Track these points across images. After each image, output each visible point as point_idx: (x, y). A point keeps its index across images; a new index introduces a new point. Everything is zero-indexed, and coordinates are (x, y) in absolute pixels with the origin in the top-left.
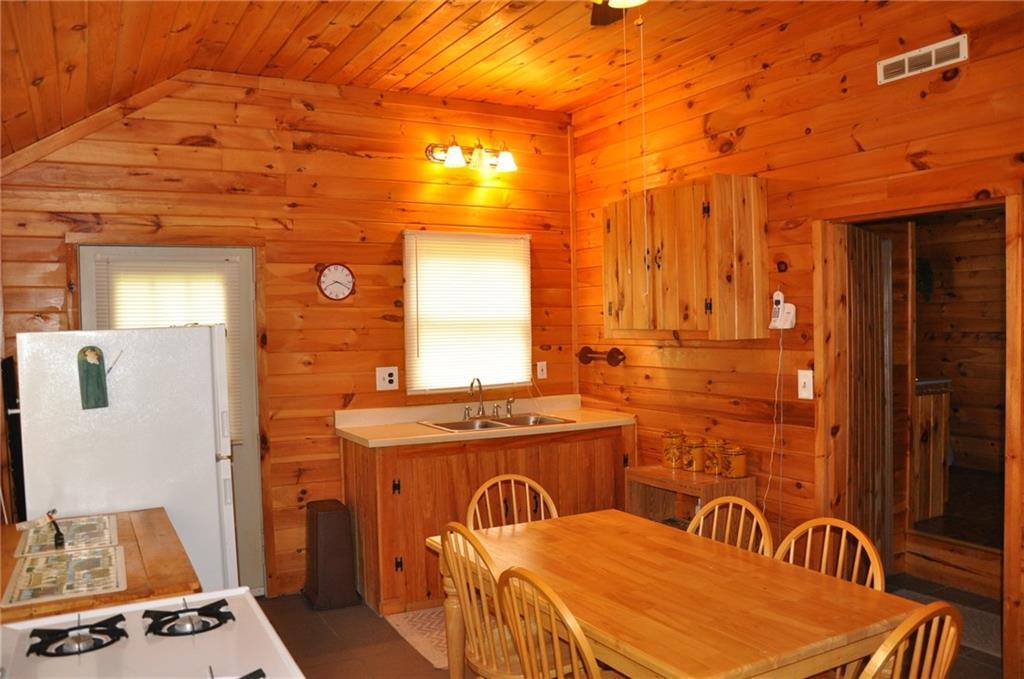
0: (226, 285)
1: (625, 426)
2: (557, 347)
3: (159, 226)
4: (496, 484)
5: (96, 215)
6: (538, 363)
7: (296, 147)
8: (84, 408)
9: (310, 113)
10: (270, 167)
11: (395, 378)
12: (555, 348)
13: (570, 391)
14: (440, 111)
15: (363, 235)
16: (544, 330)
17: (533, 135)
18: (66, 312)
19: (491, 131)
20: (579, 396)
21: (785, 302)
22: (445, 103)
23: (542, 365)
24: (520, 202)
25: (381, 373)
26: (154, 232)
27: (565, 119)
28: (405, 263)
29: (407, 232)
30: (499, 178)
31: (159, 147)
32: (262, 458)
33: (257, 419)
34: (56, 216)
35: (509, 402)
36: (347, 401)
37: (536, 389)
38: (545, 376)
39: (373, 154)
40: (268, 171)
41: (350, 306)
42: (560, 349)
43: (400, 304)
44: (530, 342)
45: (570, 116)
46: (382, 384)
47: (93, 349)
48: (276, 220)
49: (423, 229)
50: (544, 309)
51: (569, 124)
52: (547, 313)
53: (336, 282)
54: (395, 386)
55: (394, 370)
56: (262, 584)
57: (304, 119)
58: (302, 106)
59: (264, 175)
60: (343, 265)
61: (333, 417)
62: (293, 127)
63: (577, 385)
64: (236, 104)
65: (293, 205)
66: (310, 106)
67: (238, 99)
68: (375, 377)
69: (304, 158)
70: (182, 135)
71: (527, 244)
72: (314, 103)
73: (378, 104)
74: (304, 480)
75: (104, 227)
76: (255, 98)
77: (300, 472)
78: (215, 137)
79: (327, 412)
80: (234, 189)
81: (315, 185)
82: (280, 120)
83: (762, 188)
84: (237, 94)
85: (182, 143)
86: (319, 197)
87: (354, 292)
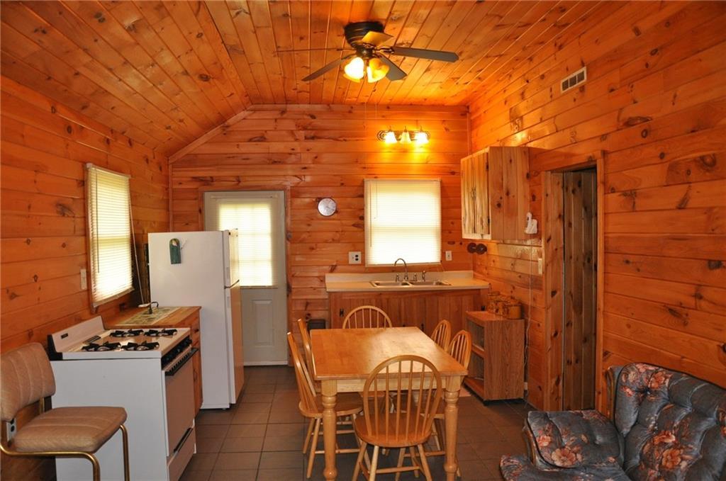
0: (271, 209)
1: (483, 289)
2: (459, 243)
3: (239, 182)
4: (361, 310)
5: (212, 177)
6: (447, 252)
7: (306, 138)
8: (172, 263)
9: (313, 120)
10: (293, 149)
11: (359, 258)
12: (457, 243)
13: (467, 269)
14: (386, 112)
15: (342, 182)
16: (450, 233)
17: (444, 121)
18: (198, 222)
20: (472, 271)
21: (532, 218)
22: (388, 108)
23: (448, 253)
24: (437, 160)
25: (352, 255)
26: (238, 184)
27: (465, 109)
28: (365, 196)
29: (365, 180)
30: (422, 147)
31: (240, 143)
32: (288, 296)
33: (285, 276)
34: (195, 179)
35: (423, 273)
36: (333, 270)
37: (444, 266)
38: (451, 259)
39: (347, 139)
40: (292, 151)
41: (334, 219)
42: (461, 244)
43: (362, 218)
44: (440, 239)
45: (468, 107)
46: (352, 261)
47: (175, 240)
48: (296, 176)
49: (376, 177)
50: (451, 221)
51: (468, 112)
52: (452, 223)
53: (326, 207)
55: (359, 253)
56: (286, 358)
57: (310, 124)
58: (309, 117)
59: (290, 154)
60: (330, 198)
61: (324, 277)
62: (305, 129)
63: (472, 265)
64: (276, 120)
65: (305, 168)
66: (313, 117)
67: (277, 117)
68: (348, 257)
69: (310, 144)
70: (249, 136)
71: (439, 184)
72: (316, 115)
73: (350, 112)
74: (309, 308)
75: (215, 183)
76: (285, 116)
77: (307, 304)
78: (266, 137)
79: (322, 274)
80: (275, 162)
81: (316, 157)
82: (297, 126)
83: (525, 153)
84: (276, 115)
85: (250, 140)
86: (319, 163)
87: (336, 212)
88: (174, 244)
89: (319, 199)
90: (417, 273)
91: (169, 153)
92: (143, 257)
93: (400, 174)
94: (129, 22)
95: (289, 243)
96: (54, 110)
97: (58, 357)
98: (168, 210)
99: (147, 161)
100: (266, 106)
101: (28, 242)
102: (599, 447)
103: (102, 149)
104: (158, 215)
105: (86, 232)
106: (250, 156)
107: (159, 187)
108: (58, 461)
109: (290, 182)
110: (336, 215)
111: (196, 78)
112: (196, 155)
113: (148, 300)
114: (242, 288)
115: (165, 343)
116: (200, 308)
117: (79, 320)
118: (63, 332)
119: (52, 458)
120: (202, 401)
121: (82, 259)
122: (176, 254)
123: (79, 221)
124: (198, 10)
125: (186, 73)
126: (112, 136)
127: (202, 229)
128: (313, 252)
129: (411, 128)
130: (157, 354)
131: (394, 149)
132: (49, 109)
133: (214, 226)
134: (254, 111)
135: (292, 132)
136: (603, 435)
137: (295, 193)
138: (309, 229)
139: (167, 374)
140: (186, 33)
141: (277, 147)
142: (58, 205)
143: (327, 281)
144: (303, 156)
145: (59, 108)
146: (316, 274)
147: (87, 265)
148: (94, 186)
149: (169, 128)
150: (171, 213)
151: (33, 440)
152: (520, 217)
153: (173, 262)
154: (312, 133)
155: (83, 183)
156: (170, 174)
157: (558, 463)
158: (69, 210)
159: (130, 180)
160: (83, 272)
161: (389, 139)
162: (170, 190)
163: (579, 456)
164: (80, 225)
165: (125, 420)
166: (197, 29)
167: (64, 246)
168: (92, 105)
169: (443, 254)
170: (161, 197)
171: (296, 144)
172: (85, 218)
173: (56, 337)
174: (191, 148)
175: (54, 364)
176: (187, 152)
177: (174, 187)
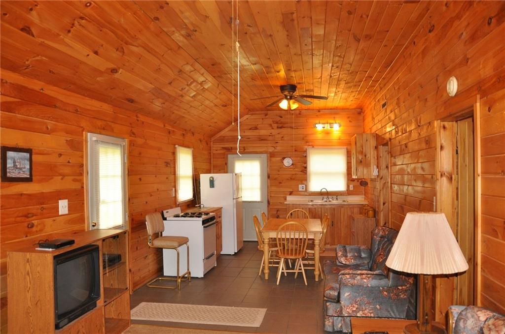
0: (260, 163)
5: (232, 148)
7: (278, 128)
9: (281, 119)
10: (271, 133)
11: (304, 188)
12: (356, 181)
13: (361, 194)
14: (318, 114)
15: (296, 149)
17: (349, 117)
18: (225, 169)
19: (334, 117)
20: (364, 196)
22: (319, 111)
23: (351, 186)
24: (344, 138)
25: (300, 186)
26: (244, 151)
27: (360, 110)
28: (308, 156)
29: (307, 148)
30: (337, 131)
31: (245, 131)
32: (268, 206)
33: (267, 196)
34: (224, 148)
35: (337, 196)
36: (291, 193)
37: (349, 193)
38: (352, 189)
39: (298, 128)
42: (358, 181)
43: (306, 168)
44: (347, 179)
45: (362, 109)
46: (301, 189)
47: (212, 177)
48: (273, 147)
49: (313, 147)
51: (362, 111)
53: (288, 162)
54: (304, 190)
55: (304, 186)
57: (279, 121)
58: (279, 117)
59: (270, 136)
60: (290, 157)
61: (286, 197)
62: (277, 123)
63: (364, 193)
64: (263, 119)
65: (277, 143)
66: (281, 117)
67: (263, 117)
68: (298, 187)
69: (280, 130)
70: (250, 127)
71: (346, 150)
72: (283, 116)
73: (300, 114)
74: (278, 213)
75: (233, 150)
76: (267, 117)
77: (278, 211)
78: (258, 127)
79: (285, 196)
80: (262, 140)
81: (282, 137)
82: (273, 122)
83: (374, 136)
84: (263, 116)
85: (250, 129)
86: (284, 140)
87: (293, 164)
88: (211, 179)
89: (284, 158)
90: (333, 197)
91: (211, 136)
92: (198, 185)
93: (327, 145)
94: (192, 95)
95: (269, 180)
96: (164, 126)
97: (165, 219)
98: (211, 163)
99: (201, 141)
100: (257, 112)
101: (156, 176)
102: (363, 258)
103: (181, 138)
104: (205, 166)
105: (175, 174)
106: (250, 137)
107: (206, 153)
108: (164, 249)
109: (271, 150)
110: (292, 167)
111: (221, 106)
112: (224, 137)
113: (199, 203)
114: (244, 202)
115: (204, 217)
116: (222, 208)
117: (172, 208)
118: (167, 211)
119: (162, 249)
120: (221, 250)
121: (173, 184)
122: (212, 183)
123: (172, 168)
124: (218, 86)
125: (216, 105)
126: (185, 132)
127: (227, 173)
128: (281, 185)
129: (331, 121)
130: (201, 219)
131: (322, 132)
132: (163, 126)
133: (232, 171)
134: (252, 114)
135: (271, 125)
136: (365, 254)
137: (272, 155)
138: (279, 173)
139: (204, 227)
140: (214, 93)
141: (263, 132)
142: (166, 162)
143: (287, 199)
144: (277, 136)
145: (166, 125)
146: (282, 196)
147: (175, 187)
148: (178, 155)
149: (210, 126)
150: (212, 165)
151: (158, 243)
152: (372, 167)
153: (210, 187)
154: (280, 126)
155: (174, 154)
156: (212, 146)
157: (344, 263)
158: (169, 164)
159: (193, 151)
160: (174, 189)
161: (319, 127)
162: (212, 154)
163: (352, 260)
164: (173, 171)
165: (188, 241)
166: (219, 91)
167: (167, 178)
168: (178, 122)
169: (348, 186)
170: (207, 157)
171: (273, 130)
172: (175, 167)
173: (165, 212)
174: (222, 133)
175: (164, 221)
176: (220, 135)
177: (214, 152)
